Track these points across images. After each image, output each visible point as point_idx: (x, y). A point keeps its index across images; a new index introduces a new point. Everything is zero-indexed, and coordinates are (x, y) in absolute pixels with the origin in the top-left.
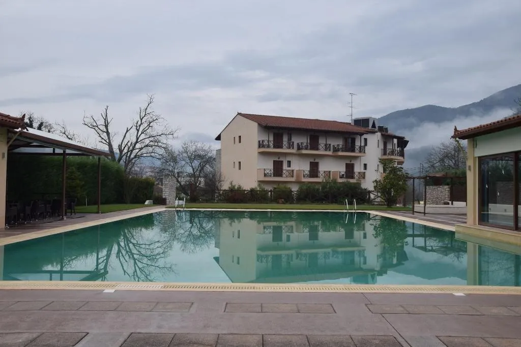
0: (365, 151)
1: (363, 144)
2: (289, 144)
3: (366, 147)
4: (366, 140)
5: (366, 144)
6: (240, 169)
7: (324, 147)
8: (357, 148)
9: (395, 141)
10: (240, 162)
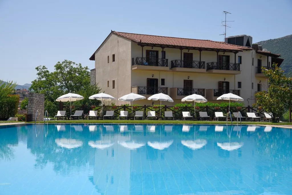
0: (239, 69)
1: (237, 62)
2: (163, 61)
3: (241, 65)
4: (240, 57)
5: (240, 62)
6: (114, 88)
7: (198, 65)
8: (232, 65)
9: (270, 58)
10: (114, 81)
